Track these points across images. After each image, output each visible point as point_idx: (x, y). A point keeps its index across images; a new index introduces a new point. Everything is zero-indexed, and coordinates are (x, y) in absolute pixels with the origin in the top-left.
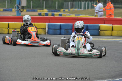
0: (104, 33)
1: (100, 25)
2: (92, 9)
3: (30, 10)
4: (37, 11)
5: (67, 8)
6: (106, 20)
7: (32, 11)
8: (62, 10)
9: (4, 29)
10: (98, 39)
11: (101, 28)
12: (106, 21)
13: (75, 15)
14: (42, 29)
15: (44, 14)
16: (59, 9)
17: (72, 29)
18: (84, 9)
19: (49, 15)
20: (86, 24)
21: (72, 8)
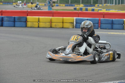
3: (68, 5)
4: (74, 6)
5: (101, 4)
7: (70, 6)
8: (96, 5)
9: (34, 23)
13: (105, 10)
14: (70, 23)
15: (79, 9)
16: (94, 4)
17: (98, 23)
18: (115, 4)
19: (83, 9)
20: (111, 19)
21: (105, 3)
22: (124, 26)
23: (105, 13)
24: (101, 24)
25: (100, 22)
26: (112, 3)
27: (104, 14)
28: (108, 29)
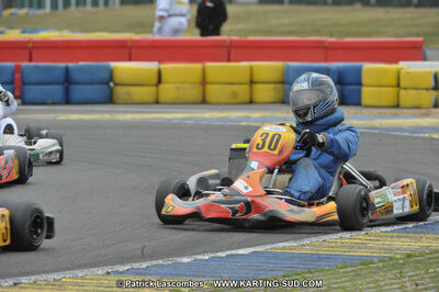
0: (128, 93)
1: (114, 64)
2: (81, 9)
6: (137, 47)
10: (107, 116)
11: (118, 77)
12: (134, 52)
13: (19, 31)
17: (11, 83)
18: (52, 8)
20: (63, 65)
22: (111, 90)
23: (34, 42)
24: (24, 84)
25: (18, 76)
26: (35, 4)
27: (33, 48)
28: (53, 104)
